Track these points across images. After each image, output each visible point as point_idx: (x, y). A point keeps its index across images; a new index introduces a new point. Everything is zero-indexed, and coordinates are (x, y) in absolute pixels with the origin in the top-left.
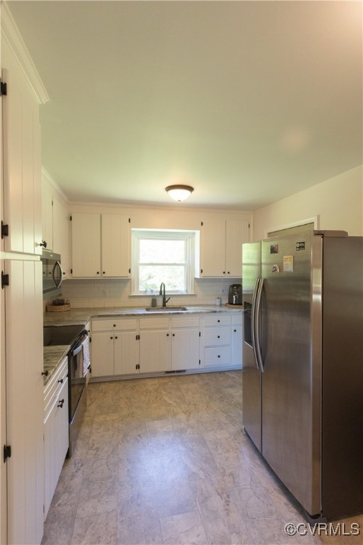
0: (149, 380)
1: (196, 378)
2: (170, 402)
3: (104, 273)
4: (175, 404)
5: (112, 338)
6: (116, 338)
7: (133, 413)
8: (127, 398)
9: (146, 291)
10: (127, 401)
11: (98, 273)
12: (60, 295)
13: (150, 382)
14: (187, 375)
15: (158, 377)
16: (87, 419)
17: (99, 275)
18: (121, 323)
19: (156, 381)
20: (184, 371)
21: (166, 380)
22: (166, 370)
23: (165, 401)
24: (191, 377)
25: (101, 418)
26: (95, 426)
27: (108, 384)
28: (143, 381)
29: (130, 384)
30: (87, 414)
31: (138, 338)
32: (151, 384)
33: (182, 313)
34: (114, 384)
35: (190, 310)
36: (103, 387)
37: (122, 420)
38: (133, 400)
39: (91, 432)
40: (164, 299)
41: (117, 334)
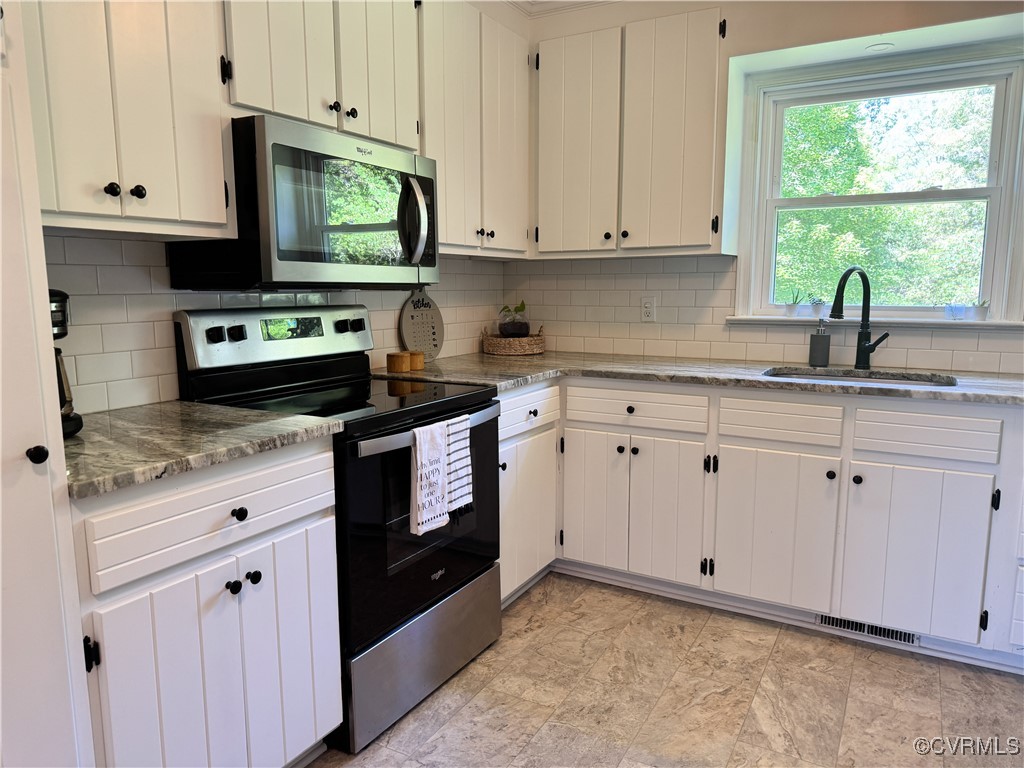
0: (745, 626)
1: (953, 679)
2: (765, 725)
3: (625, 234)
4: (779, 744)
5: (621, 450)
6: (635, 451)
7: (608, 710)
8: (629, 656)
9: (791, 307)
10: (623, 664)
11: (608, 236)
12: (521, 308)
13: (741, 632)
14: (912, 654)
15: (789, 627)
16: (478, 669)
17: (611, 244)
18: (658, 405)
19: (770, 637)
20: (907, 637)
21: (809, 647)
22: (825, 611)
23: (750, 716)
24: (929, 671)
25: (513, 684)
26: (480, 700)
27: (607, 594)
28: (722, 623)
29: (674, 617)
30: (489, 655)
31: (711, 464)
32: (740, 642)
33: (907, 394)
34: (625, 601)
35: (965, 386)
36: (591, 596)
37: (560, 717)
38: (643, 670)
39: (456, 712)
40: (864, 336)
41: (638, 439)
